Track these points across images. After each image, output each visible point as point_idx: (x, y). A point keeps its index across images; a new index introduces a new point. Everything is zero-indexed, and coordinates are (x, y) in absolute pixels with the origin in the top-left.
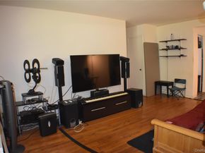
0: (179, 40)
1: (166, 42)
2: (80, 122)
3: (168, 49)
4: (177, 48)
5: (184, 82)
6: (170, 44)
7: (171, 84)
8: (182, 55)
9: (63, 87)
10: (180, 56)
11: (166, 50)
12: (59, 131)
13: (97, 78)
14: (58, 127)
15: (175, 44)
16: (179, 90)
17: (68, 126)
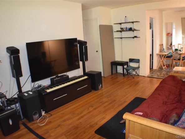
0: (133, 22)
1: (120, 24)
2: (43, 113)
3: (122, 30)
4: (131, 29)
5: (138, 61)
6: (124, 26)
7: (126, 63)
8: (136, 37)
9: (21, 78)
10: (133, 38)
11: (121, 31)
12: (22, 127)
13: (55, 61)
14: (20, 122)
15: (129, 26)
16: (134, 69)
17: (31, 120)
